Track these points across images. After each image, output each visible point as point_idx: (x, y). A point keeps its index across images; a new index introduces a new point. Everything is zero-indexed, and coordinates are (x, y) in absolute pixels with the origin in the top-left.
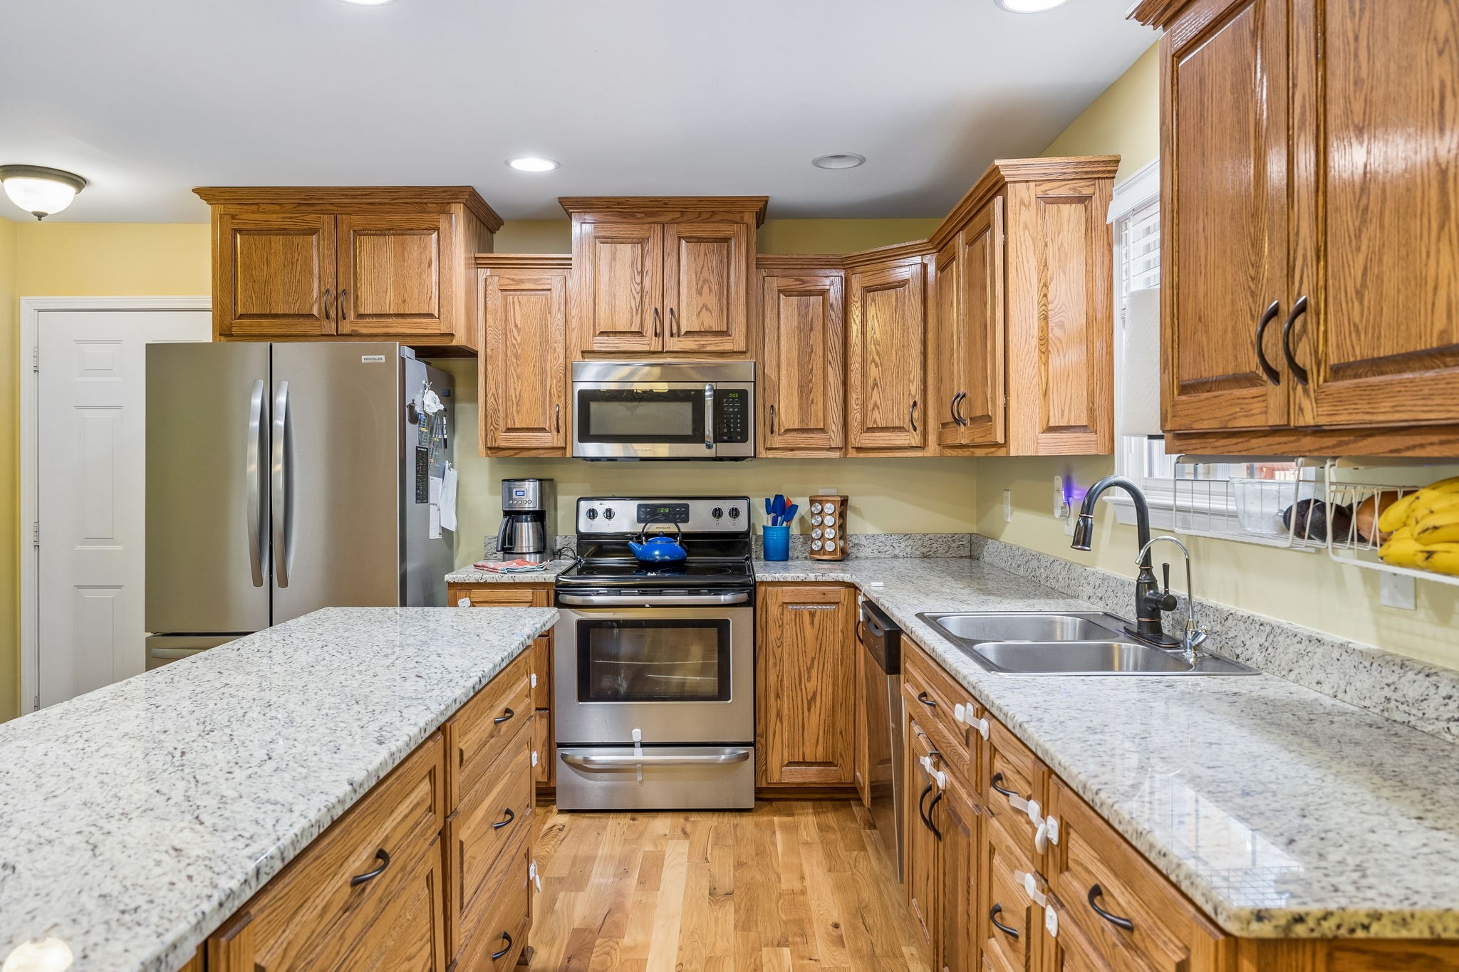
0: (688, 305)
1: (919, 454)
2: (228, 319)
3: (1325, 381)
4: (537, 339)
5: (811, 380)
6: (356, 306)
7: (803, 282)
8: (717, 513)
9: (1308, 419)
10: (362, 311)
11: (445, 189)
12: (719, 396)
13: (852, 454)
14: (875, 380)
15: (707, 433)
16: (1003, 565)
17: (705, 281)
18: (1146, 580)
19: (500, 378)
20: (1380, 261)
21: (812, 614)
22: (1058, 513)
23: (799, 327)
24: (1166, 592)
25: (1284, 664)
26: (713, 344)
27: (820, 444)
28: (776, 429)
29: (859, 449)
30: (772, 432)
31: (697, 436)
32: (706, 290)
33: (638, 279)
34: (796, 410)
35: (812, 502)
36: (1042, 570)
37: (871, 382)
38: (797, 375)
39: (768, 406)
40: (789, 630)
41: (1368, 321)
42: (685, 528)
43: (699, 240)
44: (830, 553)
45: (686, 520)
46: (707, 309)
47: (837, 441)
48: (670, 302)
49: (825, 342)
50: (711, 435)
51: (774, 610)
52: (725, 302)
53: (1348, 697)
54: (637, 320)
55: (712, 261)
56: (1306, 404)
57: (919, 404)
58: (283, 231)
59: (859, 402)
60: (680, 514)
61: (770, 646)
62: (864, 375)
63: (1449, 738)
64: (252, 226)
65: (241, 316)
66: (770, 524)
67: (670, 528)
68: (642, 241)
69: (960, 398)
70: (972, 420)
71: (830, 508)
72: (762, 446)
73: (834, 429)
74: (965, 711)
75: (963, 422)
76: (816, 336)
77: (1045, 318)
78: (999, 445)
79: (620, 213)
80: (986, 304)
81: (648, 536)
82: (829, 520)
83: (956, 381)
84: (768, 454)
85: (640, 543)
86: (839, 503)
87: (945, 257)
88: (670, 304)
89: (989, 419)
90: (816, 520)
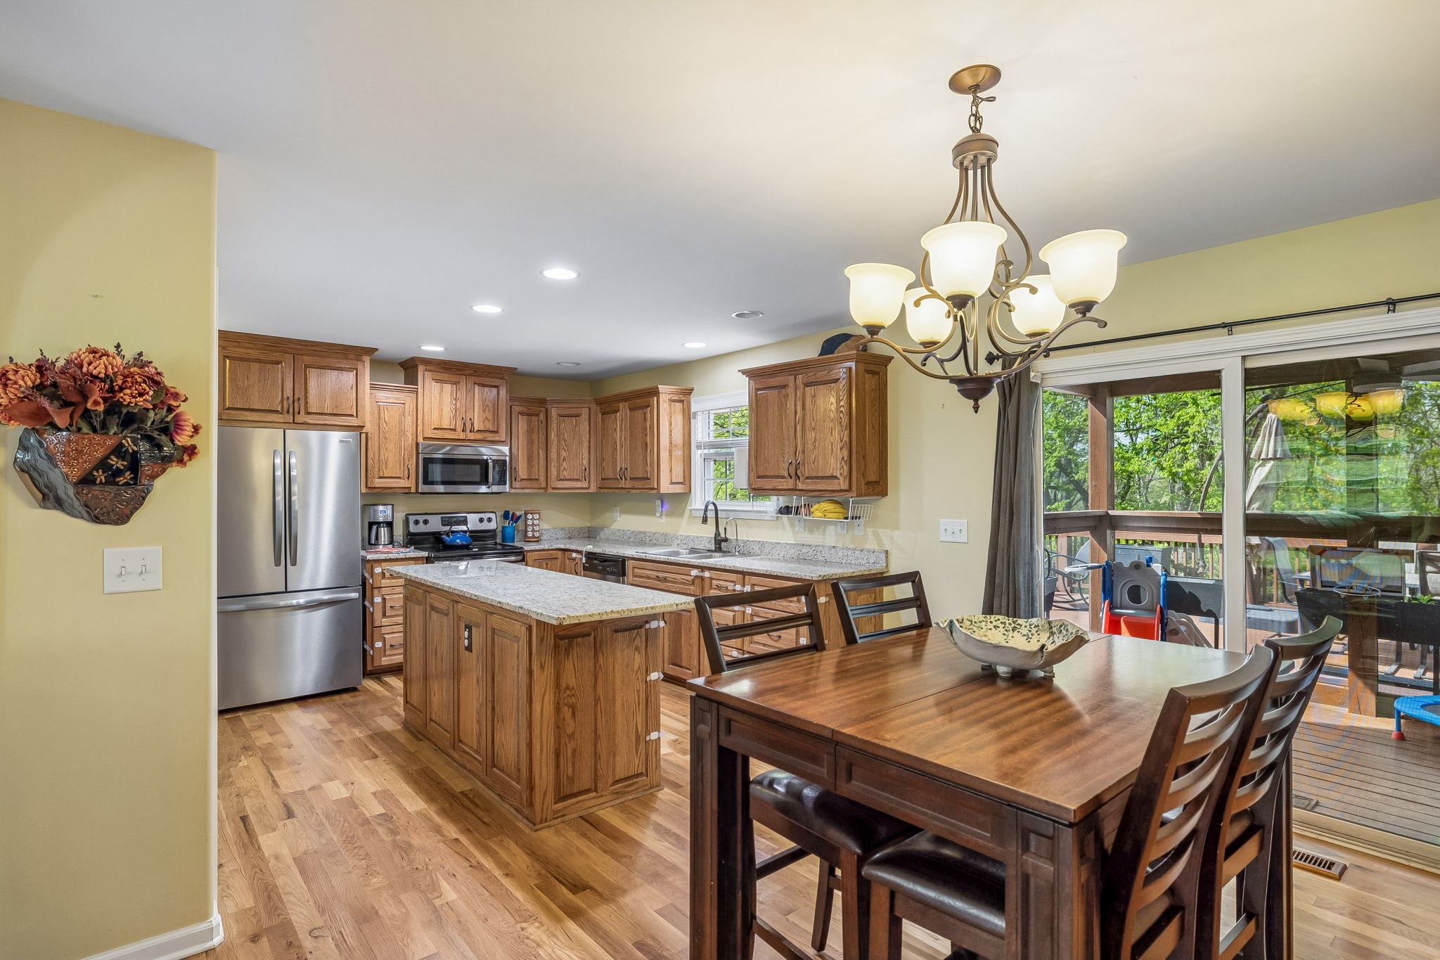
0: (479, 417)
1: (586, 491)
3: (804, 479)
4: (397, 429)
5: (533, 456)
6: (306, 407)
7: (530, 409)
8: (481, 520)
9: (800, 488)
10: (310, 410)
11: (363, 348)
12: (495, 463)
13: (549, 491)
14: (564, 457)
15: (489, 480)
16: (617, 538)
17: (486, 405)
18: (717, 534)
19: (376, 450)
20: (818, 457)
22: (658, 515)
23: (528, 430)
24: (725, 536)
25: (767, 551)
26: (490, 437)
27: (536, 486)
28: (516, 478)
29: (553, 488)
30: (515, 480)
31: (483, 481)
32: (486, 410)
33: (454, 402)
34: (526, 470)
35: (526, 514)
37: (562, 458)
38: (526, 454)
39: (513, 467)
41: (816, 469)
42: (468, 528)
43: (484, 385)
45: (466, 524)
46: (488, 420)
47: (543, 485)
49: (539, 438)
50: (492, 481)
52: (496, 417)
53: (788, 556)
54: (453, 423)
55: (490, 396)
56: (797, 484)
57: (587, 469)
58: (259, 361)
59: (556, 467)
60: (464, 521)
62: (559, 454)
64: (238, 356)
65: (229, 409)
66: (506, 525)
67: (460, 528)
68: (456, 383)
69: (623, 469)
70: (631, 479)
71: (536, 516)
72: (511, 487)
73: (542, 479)
74: (694, 572)
75: (626, 479)
76: (535, 436)
77: (671, 443)
78: (654, 489)
79: (445, 369)
80: (646, 435)
81: (453, 532)
82: (536, 522)
83: (618, 462)
84: (513, 491)
85: (449, 536)
86: (539, 514)
87: (608, 409)
88: (469, 416)
89: (648, 479)
90: (530, 522)
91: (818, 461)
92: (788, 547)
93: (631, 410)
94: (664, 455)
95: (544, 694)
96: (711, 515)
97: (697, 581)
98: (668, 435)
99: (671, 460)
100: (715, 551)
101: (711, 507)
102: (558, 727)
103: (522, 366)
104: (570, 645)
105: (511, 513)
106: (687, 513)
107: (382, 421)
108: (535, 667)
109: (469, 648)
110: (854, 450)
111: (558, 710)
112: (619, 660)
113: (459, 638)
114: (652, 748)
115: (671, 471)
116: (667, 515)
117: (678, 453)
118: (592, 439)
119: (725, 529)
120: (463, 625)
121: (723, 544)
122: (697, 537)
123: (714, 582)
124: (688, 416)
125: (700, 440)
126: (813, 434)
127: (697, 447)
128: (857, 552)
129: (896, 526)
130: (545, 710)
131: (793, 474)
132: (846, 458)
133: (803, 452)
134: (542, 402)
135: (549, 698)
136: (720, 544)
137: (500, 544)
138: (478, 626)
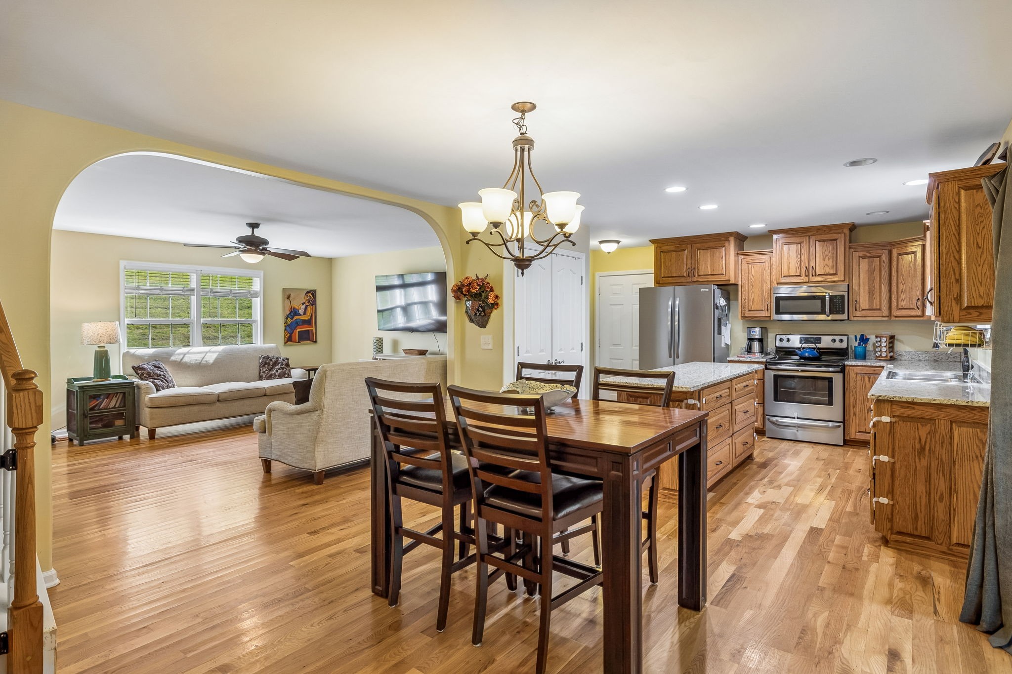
0: (820, 264)
1: (922, 319)
2: (659, 278)
4: (760, 279)
5: (874, 290)
6: (698, 272)
7: (871, 253)
8: (834, 341)
10: (700, 274)
11: (728, 233)
12: (831, 297)
13: (893, 318)
15: (826, 311)
17: (826, 256)
19: (746, 293)
21: (869, 378)
23: (869, 270)
26: (829, 278)
27: (878, 315)
28: (858, 309)
29: (896, 317)
30: (856, 310)
31: (823, 312)
32: (827, 259)
33: (799, 257)
34: (867, 302)
35: (876, 337)
37: (901, 290)
38: (867, 289)
39: (854, 300)
40: (859, 383)
42: (819, 346)
43: (824, 241)
44: (884, 357)
45: (820, 343)
46: (827, 266)
47: (886, 313)
48: (811, 265)
49: (880, 275)
50: (829, 312)
51: (852, 375)
52: (835, 263)
54: (799, 271)
55: (829, 248)
58: (675, 251)
59: (896, 298)
60: (819, 341)
61: (851, 388)
62: (898, 287)
64: (666, 250)
66: (857, 345)
67: (813, 346)
68: (800, 243)
71: (884, 339)
72: (852, 316)
73: (885, 309)
81: (803, 348)
82: (883, 344)
84: (855, 319)
85: (800, 350)
86: (888, 337)
90: (878, 344)
107: (750, 275)
118: (925, 272)
134: (885, 245)
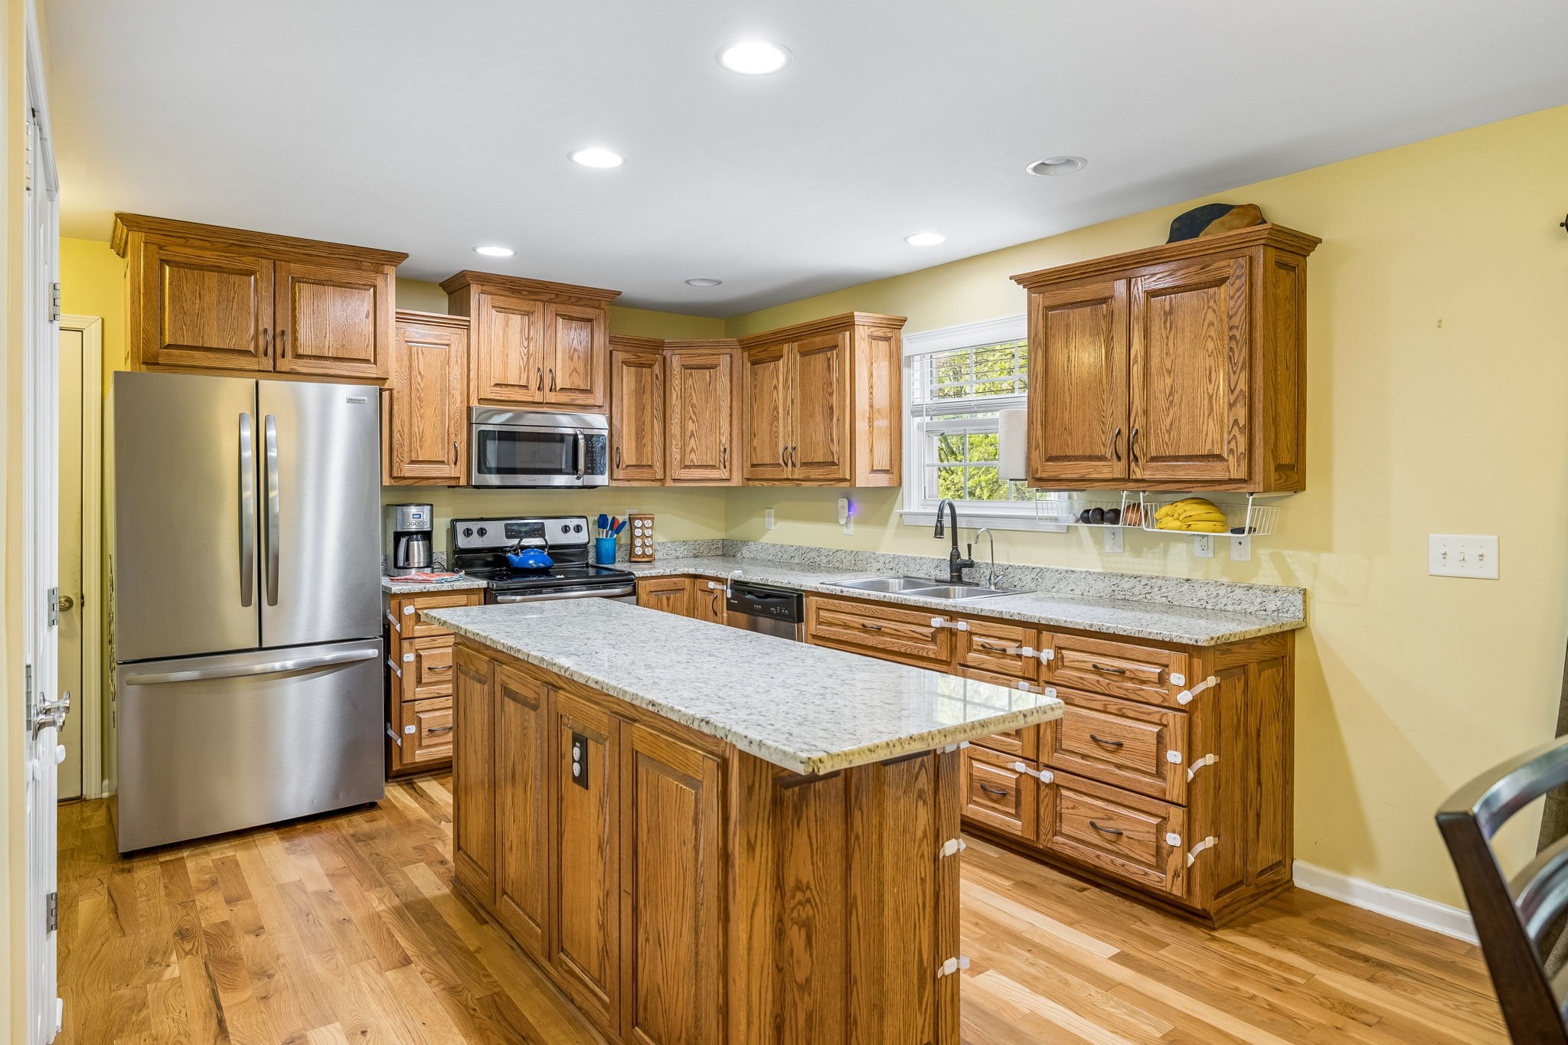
0: (563, 367)
1: (726, 484)
2: (155, 347)
3: (1146, 462)
4: (438, 386)
5: (643, 430)
6: (294, 346)
7: (639, 357)
8: (566, 529)
9: (1139, 476)
10: (301, 351)
11: (384, 253)
12: (589, 439)
13: (668, 483)
14: (692, 432)
15: (579, 467)
16: (770, 557)
17: (576, 351)
18: (955, 554)
19: (406, 418)
20: (1180, 421)
21: (668, 599)
23: (636, 390)
24: (970, 558)
25: (1049, 585)
26: (581, 399)
27: (647, 476)
28: (620, 465)
29: (674, 480)
30: (617, 467)
31: (572, 469)
32: (576, 357)
33: (526, 344)
34: (633, 451)
35: (633, 519)
36: (823, 557)
37: (688, 433)
38: (633, 427)
39: (615, 448)
41: (1173, 442)
42: (546, 541)
43: (571, 318)
44: (648, 556)
45: (543, 535)
46: (577, 372)
47: (660, 474)
48: (547, 365)
49: (652, 402)
50: (583, 469)
51: (644, 597)
52: (589, 368)
53: (1090, 594)
54: (524, 376)
56: (1137, 470)
57: (728, 450)
58: (219, 269)
59: (679, 447)
60: (538, 531)
62: (683, 427)
63: (1146, 600)
64: (184, 260)
65: (169, 346)
66: (601, 537)
67: (535, 541)
68: (529, 314)
69: (790, 449)
70: (804, 464)
71: (648, 523)
72: (611, 477)
73: (658, 465)
74: (937, 622)
75: (794, 465)
76: (647, 397)
77: (871, 406)
78: (845, 480)
79: (510, 290)
80: (831, 394)
81: (523, 548)
82: (648, 532)
83: (781, 438)
84: (614, 484)
85: (517, 554)
86: (652, 519)
87: (764, 355)
88: (549, 365)
89: (833, 464)
90: (638, 532)
91: (1179, 428)
92: (1090, 578)
93: (803, 354)
94: (862, 426)
95: (755, 904)
96: (947, 522)
97: (941, 637)
98: (867, 392)
99: (871, 433)
100: (952, 582)
101: (947, 511)
102: (780, 970)
103: (630, 287)
104: (803, 798)
105: (610, 518)
106: (894, 519)
107: (415, 373)
108: (737, 847)
109: (582, 780)
110: (1259, 407)
111: (780, 933)
112: (890, 822)
113: (561, 756)
114: (946, 992)
115: (871, 450)
116: (859, 522)
117: (882, 423)
118: (734, 403)
119: (969, 546)
120: (567, 735)
121: (965, 571)
122: (914, 559)
123: (975, 639)
124: (897, 364)
125: (918, 401)
126: (1169, 381)
127: (912, 412)
128: (1238, 591)
129: (1325, 545)
130: (755, 938)
131: (1123, 451)
132: (1242, 422)
133: (1146, 413)
134: (657, 346)
135: (764, 914)
136: (959, 570)
137: (593, 566)
138: (600, 740)
